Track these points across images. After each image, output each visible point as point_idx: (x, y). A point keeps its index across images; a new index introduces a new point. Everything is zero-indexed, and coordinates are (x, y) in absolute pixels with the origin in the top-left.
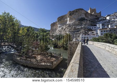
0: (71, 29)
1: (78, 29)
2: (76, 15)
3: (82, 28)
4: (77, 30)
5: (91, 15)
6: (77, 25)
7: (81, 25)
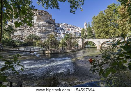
0: (41, 30)
1: (49, 31)
2: (44, 17)
3: (51, 31)
4: (47, 32)
5: (51, 20)
6: (47, 27)
7: (50, 27)
